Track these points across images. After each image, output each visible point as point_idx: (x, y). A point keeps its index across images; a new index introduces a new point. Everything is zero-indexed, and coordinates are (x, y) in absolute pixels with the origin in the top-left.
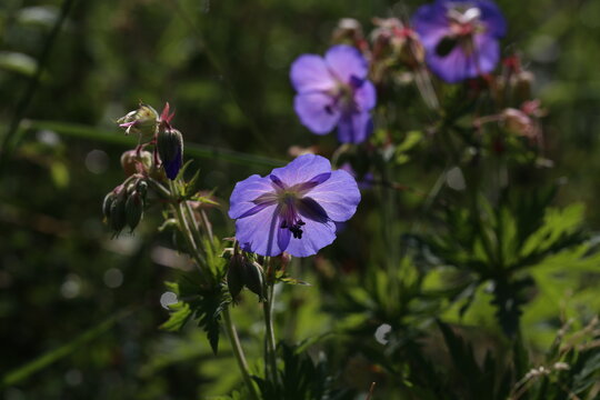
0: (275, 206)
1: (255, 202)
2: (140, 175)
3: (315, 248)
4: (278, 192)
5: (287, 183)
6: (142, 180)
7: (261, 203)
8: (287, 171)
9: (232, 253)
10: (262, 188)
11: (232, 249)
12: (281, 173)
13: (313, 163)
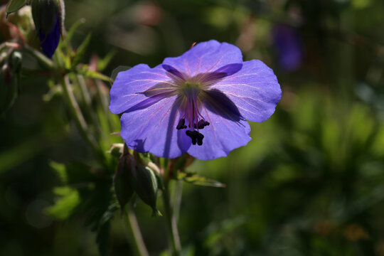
0: (174, 98)
1: (146, 93)
2: (13, 45)
3: (225, 149)
4: (176, 82)
5: (188, 73)
6: (15, 50)
7: (154, 95)
8: (185, 60)
9: (122, 151)
10: (155, 77)
11: (121, 145)
12: (177, 62)
13: (218, 51)
